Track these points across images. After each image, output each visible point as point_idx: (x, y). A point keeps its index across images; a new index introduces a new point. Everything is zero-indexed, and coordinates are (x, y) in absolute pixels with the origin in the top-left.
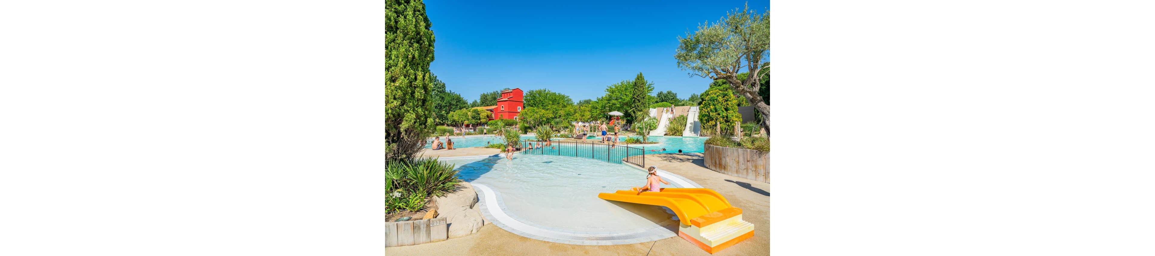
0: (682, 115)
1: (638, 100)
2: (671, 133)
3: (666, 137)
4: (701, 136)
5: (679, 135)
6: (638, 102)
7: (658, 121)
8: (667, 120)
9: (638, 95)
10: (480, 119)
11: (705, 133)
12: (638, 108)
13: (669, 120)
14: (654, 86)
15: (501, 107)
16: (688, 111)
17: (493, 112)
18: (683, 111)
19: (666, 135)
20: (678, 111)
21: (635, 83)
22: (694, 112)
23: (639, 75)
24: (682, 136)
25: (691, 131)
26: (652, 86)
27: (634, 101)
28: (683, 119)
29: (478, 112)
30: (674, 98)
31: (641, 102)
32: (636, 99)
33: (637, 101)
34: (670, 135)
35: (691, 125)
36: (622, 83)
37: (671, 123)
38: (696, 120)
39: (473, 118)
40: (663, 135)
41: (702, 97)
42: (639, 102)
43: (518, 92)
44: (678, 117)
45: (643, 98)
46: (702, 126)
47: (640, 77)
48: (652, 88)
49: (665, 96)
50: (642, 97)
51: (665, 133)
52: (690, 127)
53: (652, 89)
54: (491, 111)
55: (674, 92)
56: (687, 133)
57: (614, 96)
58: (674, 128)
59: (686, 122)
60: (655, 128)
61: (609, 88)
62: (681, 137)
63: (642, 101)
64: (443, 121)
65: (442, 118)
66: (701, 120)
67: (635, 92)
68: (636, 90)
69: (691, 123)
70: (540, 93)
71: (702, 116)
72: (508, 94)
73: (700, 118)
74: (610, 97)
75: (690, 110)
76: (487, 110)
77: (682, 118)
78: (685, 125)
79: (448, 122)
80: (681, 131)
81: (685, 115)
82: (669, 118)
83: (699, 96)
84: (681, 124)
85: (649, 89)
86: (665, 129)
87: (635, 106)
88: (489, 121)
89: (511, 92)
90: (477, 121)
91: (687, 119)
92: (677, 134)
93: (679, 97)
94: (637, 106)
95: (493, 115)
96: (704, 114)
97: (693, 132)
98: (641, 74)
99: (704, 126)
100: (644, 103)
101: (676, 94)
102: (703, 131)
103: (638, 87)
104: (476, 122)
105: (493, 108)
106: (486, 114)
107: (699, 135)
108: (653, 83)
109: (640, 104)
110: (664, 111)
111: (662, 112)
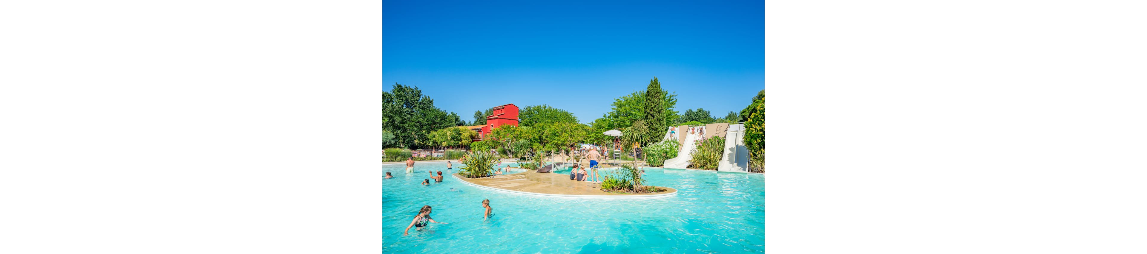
0: (717, 135)
1: (652, 115)
2: (699, 165)
3: (690, 170)
4: (752, 171)
5: (712, 169)
6: (652, 117)
7: (678, 145)
8: (694, 144)
9: (652, 108)
10: (461, 140)
11: (759, 166)
12: (652, 126)
13: (696, 144)
14: (677, 97)
15: (491, 126)
16: (726, 131)
17: (480, 131)
18: (718, 129)
19: (689, 167)
20: (710, 131)
21: (648, 92)
22: (737, 132)
23: (653, 81)
24: (717, 169)
25: (731, 161)
26: (674, 98)
27: (647, 116)
28: (718, 142)
29: (459, 131)
30: (706, 117)
31: (655, 118)
32: (649, 113)
33: (650, 117)
34: (697, 168)
35: (731, 152)
36: (634, 95)
37: (700, 147)
38: (740, 143)
39: (453, 138)
40: (685, 168)
41: (744, 114)
42: (654, 118)
43: (511, 108)
44: (710, 140)
45: (659, 112)
46: (752, 154)
47: (654, 84)
48: (674, 100)
49: (696, 115)
50: (657, 111)
51: (688, 164)
52: (730, 155)
53: (674, 102)
54: (479, 130)
55: (706, 109)
56: (725, 165)
57: (622, 110)
58: (703, 156)
59: (723, 147)
60: (675, 155)
61: (616, 102)
62: (716, 172)
63: (657, 116)
64: (423, 142)
65: (423, 139)
66: (750, 144)
67: (647, 104)
68: (649, 101)
69: (731, 149)
70: (538, 109)
71: (752, 137)
72: (500, 110)
73: (748, 140)
74: (618, 112)
75: (728, 129)
76: (472, 130)
77: (716, 140)
78: (723, 151)
79: (429, 143)
80: (715, 161)
81: (721, 136)
82: (696, 141)
83: (738, 115)
84: (716, 151)
85: (671, 102)
86: (690, 158)
87: (648, 123)
88: (472, 142)
89: (503, 108)
90: (457, 142)
91: (724, 142)
92: (709, 167)
93: (712, 116)
94: (649, 123)
95: (480, 135)
96: (755, 134)
97: (735, 164)
98: (656, 80)
99: (755, 155)
100: (660, 120)
101: (709, 112)
102: (754, 163)
103: (651, 97)
104: (456, 144)
105: (481, 127)
106: (468, 133)
107: (747, 169)
108: (675, 94)
109: (655, 121)
110: (689, 130)
111: (687, 132)
